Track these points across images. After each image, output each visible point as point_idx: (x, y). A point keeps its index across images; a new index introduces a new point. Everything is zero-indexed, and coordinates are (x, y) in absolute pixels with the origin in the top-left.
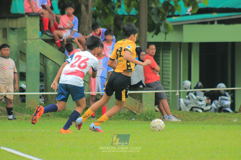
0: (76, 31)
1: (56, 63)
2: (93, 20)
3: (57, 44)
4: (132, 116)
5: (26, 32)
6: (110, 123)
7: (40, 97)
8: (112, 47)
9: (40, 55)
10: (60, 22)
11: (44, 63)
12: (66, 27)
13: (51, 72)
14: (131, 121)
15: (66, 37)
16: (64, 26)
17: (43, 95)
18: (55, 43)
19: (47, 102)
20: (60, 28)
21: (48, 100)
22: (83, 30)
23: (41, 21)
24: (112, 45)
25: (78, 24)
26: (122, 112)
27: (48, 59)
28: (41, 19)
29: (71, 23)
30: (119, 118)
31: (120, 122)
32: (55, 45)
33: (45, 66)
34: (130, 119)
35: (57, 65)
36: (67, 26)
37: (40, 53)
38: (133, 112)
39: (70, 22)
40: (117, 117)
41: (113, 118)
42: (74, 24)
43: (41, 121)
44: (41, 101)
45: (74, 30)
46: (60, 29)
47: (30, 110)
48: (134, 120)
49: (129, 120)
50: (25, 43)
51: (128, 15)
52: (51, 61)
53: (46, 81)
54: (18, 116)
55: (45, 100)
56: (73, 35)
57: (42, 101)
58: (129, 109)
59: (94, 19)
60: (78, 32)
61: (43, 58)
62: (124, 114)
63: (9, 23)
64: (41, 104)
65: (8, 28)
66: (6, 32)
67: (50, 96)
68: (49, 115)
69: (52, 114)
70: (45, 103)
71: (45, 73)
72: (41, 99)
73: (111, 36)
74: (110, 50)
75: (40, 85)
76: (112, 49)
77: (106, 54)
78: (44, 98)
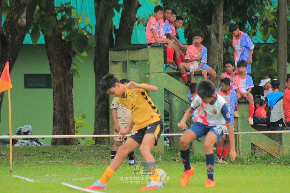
0: (205, 63)
2: (224, 50)
3: (183, 77)
4: (271, 160)
5: (149, 65)
6: (246, 168)
7: (165, 139)
8: (246, 80)
9: (164, 91)
10: (187, 53)
11: (169, 101)
12: (194, 58)
13: (176, 110)
14: (270, 165)
15: (194, 69)
16: (192, 57)
17: (168, 137)
18: (181, 77)
19: (173, 144)
20: (186, 59)
21: (173, 142)
22: (213, 61)
23: (165, 52)
24: (246, 78)
25: (207, 55)
26: (259, 155)
27: (173, 95)
28: (165, 50)
29: (200, 53)
30: (256, 162)
31: (257, 166)
32: (181, 79)
33: (170, 103)
34: (269, 163)
35: (184, 102)
36: (195, 57)
37: (164, 88)
38: (272, 155)
39: (198, 52)
40: (253, 161)
41: (249, 162)
42: (202, 55)
43: (166, 166)
44: (166, 143)
45: (202, 62)
46: (186, 61)
48: (273, 165)
49: (267, 164)
50: (148, 77)
51: (265, 43)
52: (177, 98)
53: (171, 121)
54: (140, 161)
55: (170, 142)
56: (202, 68)
58: (266, 152)
59: (225, 49)
60: (207, 64)
61: (168, 94)
62: (262, 157)
63: (129, 55)
64: (166, 147)
65: (128, 61)
66: (126, 66)
67: (176, 138)
68: (175, 159)
69: (179, 158)
70: (170, 146)
71: (170, 111)
72: (166, 141)
73: (245, 67)
74: (243, 83)
75: (165, 125)
76: (246, 82)
77: (239, 89)
78: (169, 140)
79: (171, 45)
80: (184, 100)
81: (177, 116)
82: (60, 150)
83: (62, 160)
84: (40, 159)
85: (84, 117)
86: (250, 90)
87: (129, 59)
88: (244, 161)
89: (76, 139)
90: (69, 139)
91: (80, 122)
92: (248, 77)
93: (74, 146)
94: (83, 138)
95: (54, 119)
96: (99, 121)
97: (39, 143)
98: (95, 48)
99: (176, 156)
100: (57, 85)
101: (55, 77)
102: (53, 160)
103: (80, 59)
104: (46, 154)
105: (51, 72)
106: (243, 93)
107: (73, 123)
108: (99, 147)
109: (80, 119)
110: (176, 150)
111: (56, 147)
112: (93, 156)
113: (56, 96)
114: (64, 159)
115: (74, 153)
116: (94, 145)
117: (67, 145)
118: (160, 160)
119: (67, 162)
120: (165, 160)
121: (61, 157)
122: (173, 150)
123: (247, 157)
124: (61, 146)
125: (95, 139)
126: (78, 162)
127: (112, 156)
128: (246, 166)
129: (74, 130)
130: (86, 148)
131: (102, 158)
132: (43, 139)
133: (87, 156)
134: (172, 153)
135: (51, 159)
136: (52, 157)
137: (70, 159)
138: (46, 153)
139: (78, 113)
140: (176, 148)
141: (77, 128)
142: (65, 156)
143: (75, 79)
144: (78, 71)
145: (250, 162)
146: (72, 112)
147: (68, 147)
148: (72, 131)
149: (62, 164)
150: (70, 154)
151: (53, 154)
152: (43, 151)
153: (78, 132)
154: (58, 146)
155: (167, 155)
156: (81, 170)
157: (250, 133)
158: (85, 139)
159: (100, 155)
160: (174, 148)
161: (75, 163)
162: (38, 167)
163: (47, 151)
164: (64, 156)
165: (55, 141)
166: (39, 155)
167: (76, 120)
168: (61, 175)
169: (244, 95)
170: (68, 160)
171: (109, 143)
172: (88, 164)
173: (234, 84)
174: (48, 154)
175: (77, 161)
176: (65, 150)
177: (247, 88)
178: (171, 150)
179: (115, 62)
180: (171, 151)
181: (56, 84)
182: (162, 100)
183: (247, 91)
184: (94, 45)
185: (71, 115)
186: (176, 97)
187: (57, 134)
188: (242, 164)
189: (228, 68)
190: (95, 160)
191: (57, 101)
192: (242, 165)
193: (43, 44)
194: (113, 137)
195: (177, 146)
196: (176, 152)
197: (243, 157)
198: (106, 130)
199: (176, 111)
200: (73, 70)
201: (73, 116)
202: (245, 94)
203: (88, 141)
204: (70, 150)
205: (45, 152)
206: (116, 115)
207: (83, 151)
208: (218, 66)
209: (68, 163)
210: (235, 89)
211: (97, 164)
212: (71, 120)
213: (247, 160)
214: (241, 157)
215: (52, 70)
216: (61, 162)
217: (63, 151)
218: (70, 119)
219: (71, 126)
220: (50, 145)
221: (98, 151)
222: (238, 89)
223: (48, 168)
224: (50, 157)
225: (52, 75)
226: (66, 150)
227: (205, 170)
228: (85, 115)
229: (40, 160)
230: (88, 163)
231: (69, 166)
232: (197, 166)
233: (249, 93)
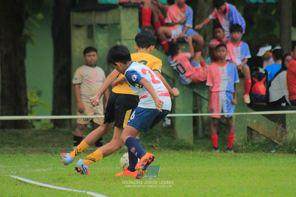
3: (163, 45)
4: (272, 147)
5: (120, 30)
6: (240, 157)
8: (241, 49)
10: (168, 15)
12: (176, 22)
14: (270, 153)
15: (176, 35)
16: (173, 20)
20: (167, 23)
24: (240, 46)
25: (192, 17)
26: (256, 141)
29: (183, 16)
30: (252, 150)
31: (254, 155)
32: (160, 47)
34: (269, 151)
36: (177, 20)
38: (273, 141)
41: (244, 149)
42: (186, 17)
45: (187, 26)
48: (274, 153)
49: (267, 152)
51: (265, 3)
56: (186, 33)
58: (266, 137)
62: (260, 144)
63: (96, 18)
65: (94, 24)
66: (92, 31)
68: (153, 147)
69: (157, 144)
73: (239, 33)
74: (238, 52)
76: (241, 51)
79: (148, 5)
82: (9, 135)
83: (11, 148)
85: (39, 94)
86: (246, 61)
87: (96, 23)
88: (238, 148)
89: (30, 121)
90: (21, 121)
91: (34, 100)
92: (244, 45)
93: (27, 130)
94: (39, 120)
98: (53, 8)
99: (155, 142)
100: (6, 55)
106: (237, 65)
107: (26, 101)
108: (58, 131)
109: (35, 97)
110: (154, 135)
111: (5, 132)
112: (51, 143)
113: (4, 68)
114: (15, 146)
115: (27, 139)
116: (53, 128)
117: (18, 129)
121: (11, 144)
123: (241, 144)
124: (10, 130)
125: (53, 121)
126: (32, 150)
127: (74, 142)
128: (241, 155)
129: (27, 110)
130: (43, 132)
131: (62, 144)
133: (43, 142)
134: (149, 139)
137: (22, 146)
139: (33, 89)
141: (31, 107)
142: (16, 143)
143: (29, 48)
144: (33, 38)
146: (25, 88)
147: (20, 131)
148: (25, 111)
149: (12, 152)
150: (22, 140)
153: (32, 112)
154: (7, 130)
155: (143, 141)
156: (36, 160)
157: (246, 115)
158: (41, 122)
159: (60, 141)
160: (152, 132)
161: (28, 152)
164: (14, 142)
165: (3, 124)
167: (29, 97)
168: (11, 165)
169: (239, 68)
170: (20, 148)
171: (71, 126)
175: (31, 148)
176: (15, 135)
177: (242, 59)
179: (78, 26)
180: (148, 137)
181: (5, 53)
183: (242, 62)
184: (52, 5)
185: (23, 92)
187: (6, 115)
188: (236, 152)
189: (218, 34)
190: (54, 148)
191: (6, 75)
192: (236, 154)
194: (76, 119)
195: (155, 130)
196: (155, 138)
197: (236, 143)
198: (67, 111)
200: (26, 36)
201: (25, 93)
202: (240, 66)
203: (45, 124)
204: (22, 135)
206: (80, 92)
207: (39, 137)
208: (207, 31)
211: (55, 152)
213: (242, 147)
217: (13, 136)
218: (22, 97)
219: (23, 105)
221: (57, 136)
222: (231, 59)
226: (18, 135)
227: (190, 159)
228: (41, 91)
230: (45, 152)
231: (20, 154)
232: (180, 155)
233: (244, 64)
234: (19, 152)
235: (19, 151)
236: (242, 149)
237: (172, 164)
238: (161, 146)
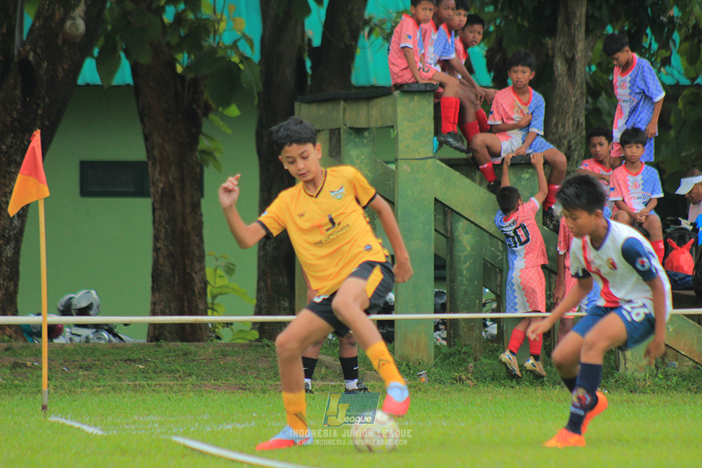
0: (538, 135)
1: (481, 226)
2: (587, 102)
3: (483, 171)
5: (396, 138)
6: (641, 402)
7: (437, 328)
8: (642, 179)
9: (435, 204)
10: (494, 108)
11: (446, 230)
12: (511, 122)
13: (466, 253)
15: (510, 151)
16: (505, 120)
17: (443, 322)
18: (479, 169)
19: (456, 340)
20: (491, 126)
21: (457, 335)
22: (561, 129)
23: (437, 107)
24: (643, 174)
25: (544, 113)
26: (674, 370)
27: (458, 216)
28: (438, 101)
29: (526, 110)
30: (666, 387)
31: (669, 398)
32: (478, 176)
33: (449, 235)
35: (485, 233)
36: (513, 119)
37: (435, 199)
39: (523, 107)
40: (660, 385)
41: (649, 386)
42: (532, 113)
43: (438, 395)
44: (438, 337)
45: (533, 132)
46: (492, 129)
47: (407, 365)
49: (696, 393)
50: (393, 170)
51: (692, 85)
52: (467, 222)
53: (452, 281)
54: (372, 382)
55: (449, 334)
56: (530, 146)
57: (440, 337)
58: (694, 361)
59: (590, 100)
60: (545, 136)
61: (445, 214)
62: (681, 375)
63: (347, 114)
64: (436, 347)
65: (343, 128)
66: (339, 141)
67: (464, 324)
68: (460, 379)
69: (470, 375)
70: (449, 345)
71: (449, 256)
72: (438, 332)
73: (640, 145)
74: (636, 186)
75: (436, 292)
76: (643, 184)
77: (626, 200)
78: (446, 329)
79: (453, 88)
80: (485, 228)
81: (466, 269)
82: (169, 354)
83: (173, 380)
84: (119, 375)
85: (230, 270)
86: (654, 204)
87: (346, 125)
88: (635, 384)
89: (210, 326)
90: (193, 326)
91: (219, 282)
92: (649, 171)
93: (205, 344)
94: (229, 324)
95: (156, 275)
96: (269, 281)
97: (115, 335)
98: (259, 94)
99: (465, 370)
100: (163, 189)
101: (158, 169)
102: (150, 378)
103: (221, 123)
104: (133, 364)
105: (148, 157)
106: (636, 212)
107: (203, 285)
108: (268, 346)
109: (221, 277)
110: (463, 356)
111: (160, 346)
112: (252, 371)
113: (160, 216)
114: (180, 376)
115: (205, 361)
116: (257, 340)
117: (187, 341)
118: (424, 379)
119: (186, 385)
120: (435, 380)
121: (173, 372)
122: (457, 356)
123: (644, 374)
124: (171, 344)
125: (258, 326)
126: (214, 385)
128: (642, 397)
129: (206, 303)
130: (236, 349)
132: (126, 325)
133: (237, 370)
134: (453, 363)
135: (146, 377)
136: (148, 373)
137: (194, 377)
138: (134, 361)
139: (217, 259)
140: (463, 351)
141: (214, 297)
142: (183, 370)
143: (209, 174)
144: (217, 155)
145: (651, 388)
146: (201, 258)
147: (191, 347)
148: (201, 307)
149: (175, 389)
150: (195, 364)
151: (153, 364)
152: (125, 357)
153: (215, 307)
154: (164, 344)
155: (440, 367)
156: (222, 406)
158: (233, 327)
159: (271, 368)
160: (460, 349)
161: (207, 388)
162: (113, 397)
163: (136, 357)
164: (178, 368)
165: (157, 332)
166: (116, 367)
167: (209, 277)
168: (172, 416)
169: (639, 217)
170: (191, 380)
172: (240, 391)
173: (612, 189)
174: (140, 364)
175: (212, 382)
176: (181, 353)
177: (647, 200)
178: (451, 355)
180: (451, 359)
181: (161, 185)
182: (428, 227)
183: (646, 205)
184: (257, 87)
185: (198, 266)
186: (464, 220)
187: (163, 314)
188: (631, 391)
189: (598, 148)
190: (258, 381)
191: (163, 230)
192: (631, 395)
193: (128, 85)
195: (465, 345)
196: (465, 361)
197: (633, 373)
198: (287, 304)
199: (464, 255)
200: (203, 152)
201: (203, 269)
202: (641, 214)
203: (242, 331)
204: (195, 354)
205: (131, 358)
207: (228, 357)
208: (573, 142)
209: (191, 386)
210: (616, 201)
211: (262, 389)
212: (197, 278)
213: (644, 382)
214: (629, 373)
215: (149, 150)
216: (171, 383)
217: (176, 355)
218: (194, 275)
219: (197, 292)
220: (146, 341)
221: (266, 357)
222: (624, 200)
223: (140, 399)
224: (143, 372)
225: (150, 164)
226: (186, 354)
227: (536, 407)
228: (233, 265)
229: (119, 379)
230: (241, 388)
231: (191, 394)
232: (517, 397)
233: (650, 211)
234: (188, 389)
235: (189, 387)
236: (645, 385)
237: (500, 415)
238: (477, 379)
